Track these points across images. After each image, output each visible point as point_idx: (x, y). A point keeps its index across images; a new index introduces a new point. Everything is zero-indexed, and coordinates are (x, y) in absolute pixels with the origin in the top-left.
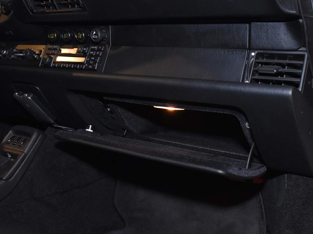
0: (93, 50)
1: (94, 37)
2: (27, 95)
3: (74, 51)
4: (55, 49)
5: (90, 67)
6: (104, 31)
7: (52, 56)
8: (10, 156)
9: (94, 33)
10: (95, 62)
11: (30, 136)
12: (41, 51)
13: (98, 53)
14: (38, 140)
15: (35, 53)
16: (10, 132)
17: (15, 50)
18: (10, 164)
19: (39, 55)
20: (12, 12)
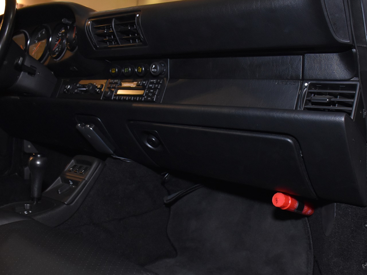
0: (152, 83)
1: (153, 70)
2: (88, 126)
3: (133, 85)
4: (116, 83)
5: (149, 99)
6: (163, 65)
7: (113, 90)
8: (71, 183)
9: (154, 66)
10: (154, 94)
11: (91, 164)
12: (102, 86)
13: (157, 86)
14: (98, 168)
15: (97, 87)
16: (73, 161)
17: (78, 85)
18: (72, 190)
19: (100, 89)
20: (77, 47)
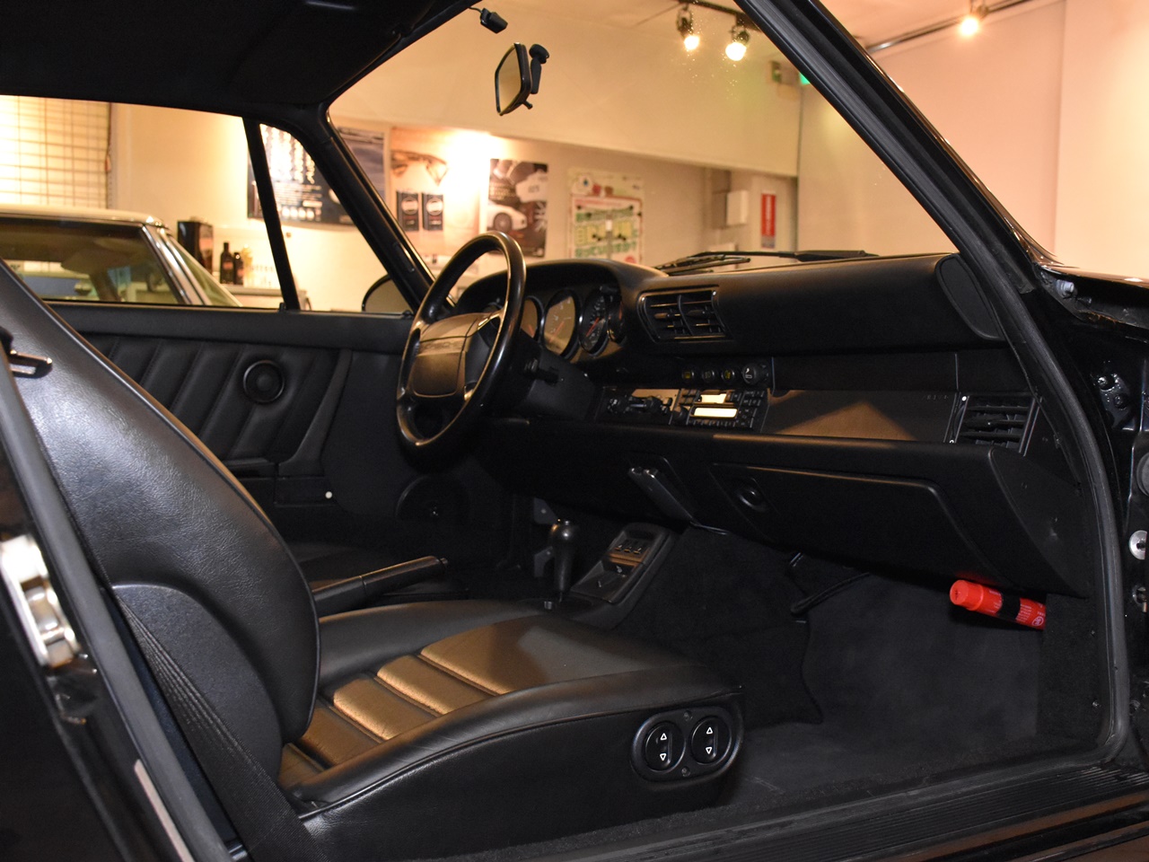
0: (748, 397)
1: (747, 376)
2: (648, 472)
3: (721, 398)
4: (694, 396)
5: (743, 424)
6: (764, 366)
7: (688, 408)
8: (620, 571)
9: (748, 370)
10: (750, 417)
11: (651, 538)
12: (671, 400)
13: (755, 402)
14: (664, 546)
15: (662, 402)
16: (623, 533)
17: (631, 399)
18: (619, 582)
19: (668, 405)
20: (626, 337)
